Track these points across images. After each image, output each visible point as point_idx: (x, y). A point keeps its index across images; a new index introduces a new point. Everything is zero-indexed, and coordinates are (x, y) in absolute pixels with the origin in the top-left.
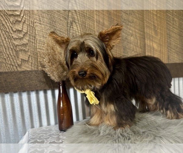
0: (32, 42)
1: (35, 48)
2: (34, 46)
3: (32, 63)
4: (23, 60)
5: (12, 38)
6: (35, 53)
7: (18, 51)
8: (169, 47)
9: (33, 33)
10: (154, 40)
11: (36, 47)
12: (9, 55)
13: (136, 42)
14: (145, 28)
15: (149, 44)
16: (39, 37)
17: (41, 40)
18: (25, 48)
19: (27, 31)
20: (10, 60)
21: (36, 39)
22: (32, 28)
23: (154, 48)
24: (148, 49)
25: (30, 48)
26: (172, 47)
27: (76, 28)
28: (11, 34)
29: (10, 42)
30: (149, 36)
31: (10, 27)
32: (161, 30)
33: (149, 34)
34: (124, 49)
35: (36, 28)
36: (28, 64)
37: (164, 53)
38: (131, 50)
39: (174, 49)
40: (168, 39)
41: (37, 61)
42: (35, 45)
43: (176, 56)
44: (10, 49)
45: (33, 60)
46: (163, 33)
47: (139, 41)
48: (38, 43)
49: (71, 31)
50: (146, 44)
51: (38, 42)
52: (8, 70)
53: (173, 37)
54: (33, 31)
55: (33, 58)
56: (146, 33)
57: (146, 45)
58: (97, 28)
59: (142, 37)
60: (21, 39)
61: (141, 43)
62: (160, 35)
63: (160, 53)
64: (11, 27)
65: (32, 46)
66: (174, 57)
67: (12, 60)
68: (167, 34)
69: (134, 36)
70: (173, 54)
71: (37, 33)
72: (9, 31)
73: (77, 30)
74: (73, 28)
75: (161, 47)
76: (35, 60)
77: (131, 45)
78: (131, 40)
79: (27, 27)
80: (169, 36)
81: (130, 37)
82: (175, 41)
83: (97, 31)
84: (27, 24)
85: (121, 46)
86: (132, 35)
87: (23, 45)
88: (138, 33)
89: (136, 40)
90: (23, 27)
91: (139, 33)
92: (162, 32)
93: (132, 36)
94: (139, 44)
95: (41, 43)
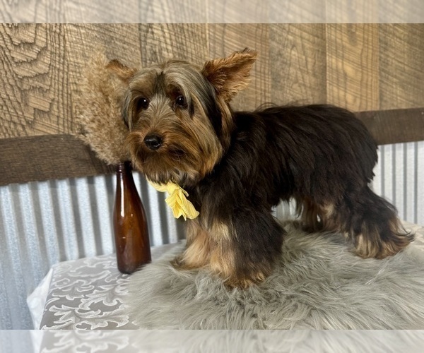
0: (59, 70)
1: (65, 82)
2: (63, 78)
3: (58, 117)
4: (38, 112)
5: (12, 62)
6: (66, 95)
7: (25, 90)
8: (383, 70)
9: (59, 48)
10: (346, 55)
11: (68, 79)
12: (7, 101)
13: (304, 62)
14: (327, 28)
15: (334, 66)
16: (73, 57)
17: (78, 63)
18: (41, 82)
19: (47, 43)
20: (8, 111)
21: (66, 62)
22: (57, 36)
23: (345, 75)
24: (332, 77)
25: (53, 84)
26: (391, 71)
27: (160, 33)
28: (10, 51)
29: (7, 70)
30: (336, 47)
31: (6, 37)
32: (364, 33)
33: (336, 42)
34: (273, 79)
35: (66, 37)
36: (50, 120)
37: (371, 86)
38: (291, 80)
39: (396, 77)
40: (380, 52)
41: (69, 113)
42: (66, 76)
43: (399, 91)
44: (9, 87)
45: (61, 109)
46: (370, 38)
47: (309, 60)
48: (72, 72)
49: (149, 41)
50: (328, 65)
51: (71, 68)
52: (4, 134)
53: (393, 47)
54: (59, 45)
55: (61, 106)
56: (327, 40)
57: (328, 68)
58: (209, 30)
59: (319, 51)
60: (32, 62)
61: (315, 63)
62: (362, 43)
63: (361, 85)
64: (9, 35)
65: (58, 77)
66: (394, 96)
67: (12, 111)
68: (380, 41)
69: (299, 48)
70: (393, 87)
71: (69, 49)
72: (4, 46)
73: (162, 39)
74: (153, 33)
75: (362, 73)
76: (66, 110)
77: (291, 68)
78: (291, 58)
79: (47, 35)
80: (383, 45)
81: (289, 50)
82: (398, 56)
83: (209, 38)
84: (46, 29)
85: (267, 72)
86: (294, 46)
87: (36, 76)
88: (308, 40)
89: (304, 57)
90: (36, 34)
91: (311, 40)
92: (366, 36)
93: (295, 48)
94: (310, 67)
95: (78, 70)
